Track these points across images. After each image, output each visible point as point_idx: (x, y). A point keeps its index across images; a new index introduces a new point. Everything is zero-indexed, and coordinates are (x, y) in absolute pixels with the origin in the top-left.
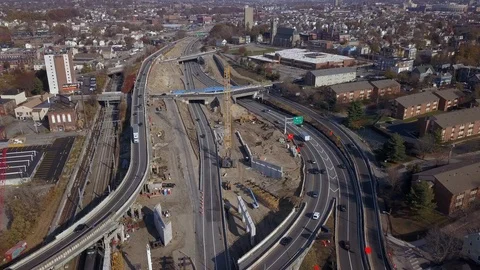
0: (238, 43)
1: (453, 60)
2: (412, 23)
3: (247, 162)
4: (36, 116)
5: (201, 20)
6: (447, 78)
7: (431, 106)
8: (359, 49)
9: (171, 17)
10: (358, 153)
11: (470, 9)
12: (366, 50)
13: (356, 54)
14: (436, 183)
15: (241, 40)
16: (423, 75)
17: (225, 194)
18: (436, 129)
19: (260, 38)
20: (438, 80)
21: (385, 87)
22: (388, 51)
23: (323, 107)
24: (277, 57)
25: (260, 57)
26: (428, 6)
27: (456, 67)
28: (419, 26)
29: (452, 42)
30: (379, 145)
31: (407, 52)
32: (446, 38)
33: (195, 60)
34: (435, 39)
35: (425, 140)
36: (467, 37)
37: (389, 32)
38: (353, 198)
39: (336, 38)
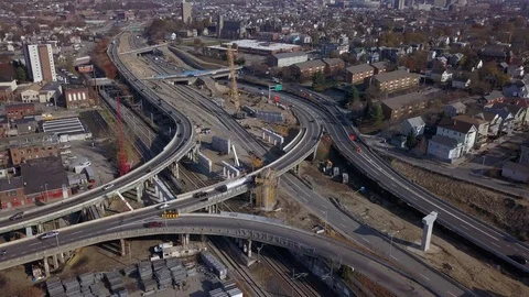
0: (186, 37)
1: (378, 44)
2: (337, 17)
3: (252, 115)
4: (43, 99)
5: (122, 16)
6: (376, 56)
7: (370, 73)
8: (302, 39)
9: (84, 13)
10: (327, 103)
11: (382, 6)
12: (308, 39)
13: (300, 43)
14: (383, 105)
15: (189, 33)
16: (359, 55)
17: (249, 131)
18: (376, 83)
19: (206, 32)
20: (370, 58)
21: (334, 63)
22: (327, 39)
23: (290, 80)
24: (234, 46)
25: (218, 47)
26: (346, 3)
27: (381, 48)
28: (343, 20)
29: (373, 32)
30: (340, 97)
31: (341, 40)
32: (368, 30)
33: (151, 53)
34: (361, 30)
35: (371, 88)
36: (385, 28)
37: (320, 26)
38: (334, 123)
39: (278, 30)
